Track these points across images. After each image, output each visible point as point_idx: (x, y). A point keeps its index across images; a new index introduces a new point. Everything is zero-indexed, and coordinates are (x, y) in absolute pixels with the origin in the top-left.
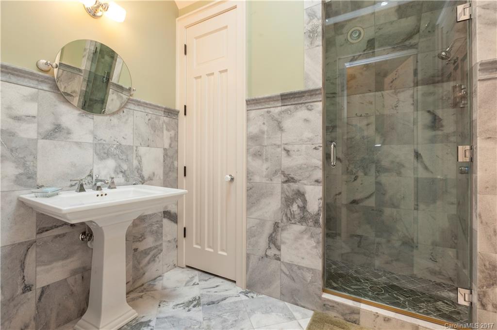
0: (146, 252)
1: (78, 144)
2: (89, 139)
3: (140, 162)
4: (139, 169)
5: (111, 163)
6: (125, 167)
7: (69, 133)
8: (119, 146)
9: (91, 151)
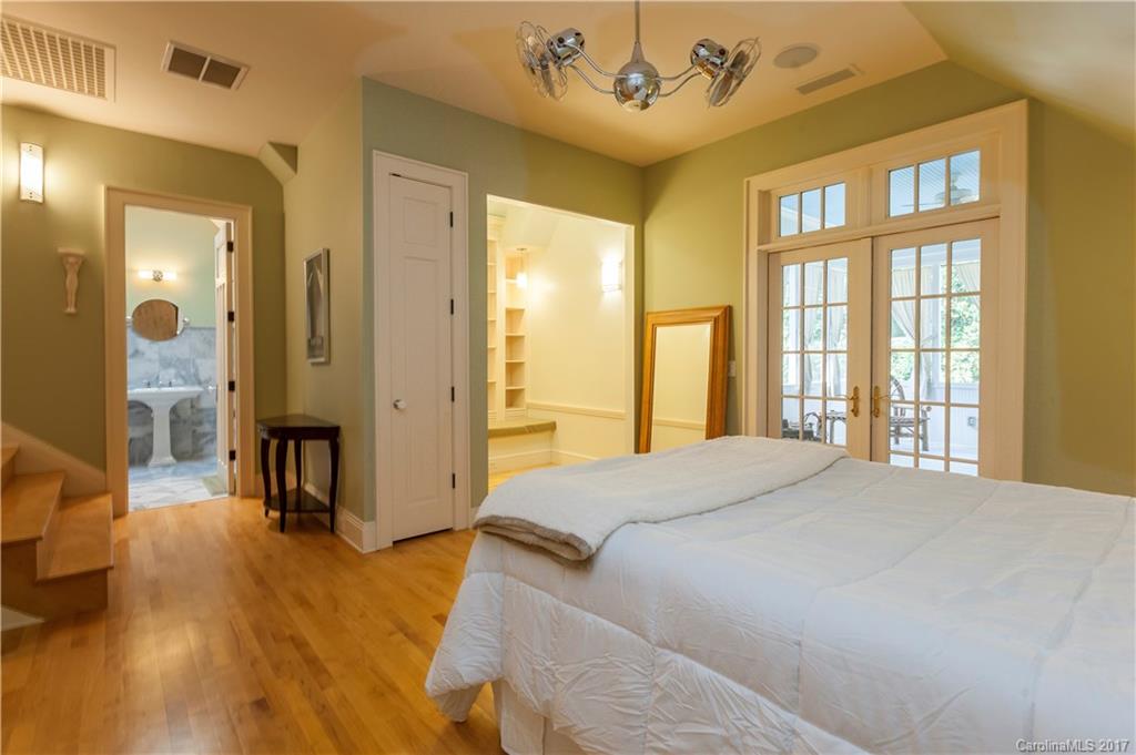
0: (205, 435)
1: (150, 360)
2: (156, 356)
3: (197, 370)
4: (196, 375)
5: (172, 371)
6: (183, 373)
7: (143, 354)
8: (178, 359)
9: (157, 364)
